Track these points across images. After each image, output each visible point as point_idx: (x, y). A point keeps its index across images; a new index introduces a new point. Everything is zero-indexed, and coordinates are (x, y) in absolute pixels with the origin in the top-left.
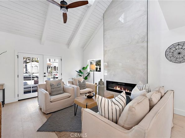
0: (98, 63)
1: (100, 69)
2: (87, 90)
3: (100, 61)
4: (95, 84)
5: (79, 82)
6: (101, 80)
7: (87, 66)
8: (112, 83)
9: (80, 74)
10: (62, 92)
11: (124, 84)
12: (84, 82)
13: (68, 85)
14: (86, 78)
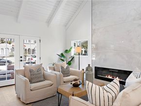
0: (85, 45)
2: (72, 77)
3: (87, 42)
4: (81, 69)
5: (62, 68)
6: (89, 65)
7: (71, 48)
8: (102, 70)
9: (62, 58)
10: (42, 79)
11: (117, 71)
12: (67, 68)
13: (49, 71)
14: (69, 63)
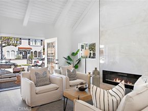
0: (92, 47)
1: (94, 54)
2: (78, 81)
3: (95, 44)
4: (87, 73)
5: (69, 71)
6: (96, 68)
7: (78, 51)
8: (111, 74)
9: (69, 61)
11: (126, 75)
12: (74, 71)
13: (55, 75)
14: (76, 67)
